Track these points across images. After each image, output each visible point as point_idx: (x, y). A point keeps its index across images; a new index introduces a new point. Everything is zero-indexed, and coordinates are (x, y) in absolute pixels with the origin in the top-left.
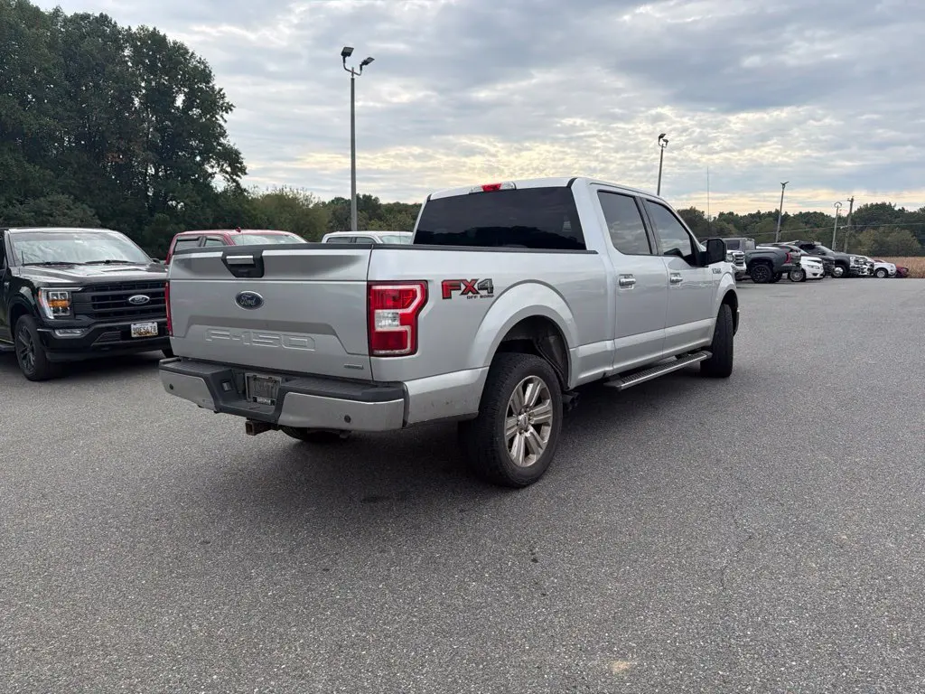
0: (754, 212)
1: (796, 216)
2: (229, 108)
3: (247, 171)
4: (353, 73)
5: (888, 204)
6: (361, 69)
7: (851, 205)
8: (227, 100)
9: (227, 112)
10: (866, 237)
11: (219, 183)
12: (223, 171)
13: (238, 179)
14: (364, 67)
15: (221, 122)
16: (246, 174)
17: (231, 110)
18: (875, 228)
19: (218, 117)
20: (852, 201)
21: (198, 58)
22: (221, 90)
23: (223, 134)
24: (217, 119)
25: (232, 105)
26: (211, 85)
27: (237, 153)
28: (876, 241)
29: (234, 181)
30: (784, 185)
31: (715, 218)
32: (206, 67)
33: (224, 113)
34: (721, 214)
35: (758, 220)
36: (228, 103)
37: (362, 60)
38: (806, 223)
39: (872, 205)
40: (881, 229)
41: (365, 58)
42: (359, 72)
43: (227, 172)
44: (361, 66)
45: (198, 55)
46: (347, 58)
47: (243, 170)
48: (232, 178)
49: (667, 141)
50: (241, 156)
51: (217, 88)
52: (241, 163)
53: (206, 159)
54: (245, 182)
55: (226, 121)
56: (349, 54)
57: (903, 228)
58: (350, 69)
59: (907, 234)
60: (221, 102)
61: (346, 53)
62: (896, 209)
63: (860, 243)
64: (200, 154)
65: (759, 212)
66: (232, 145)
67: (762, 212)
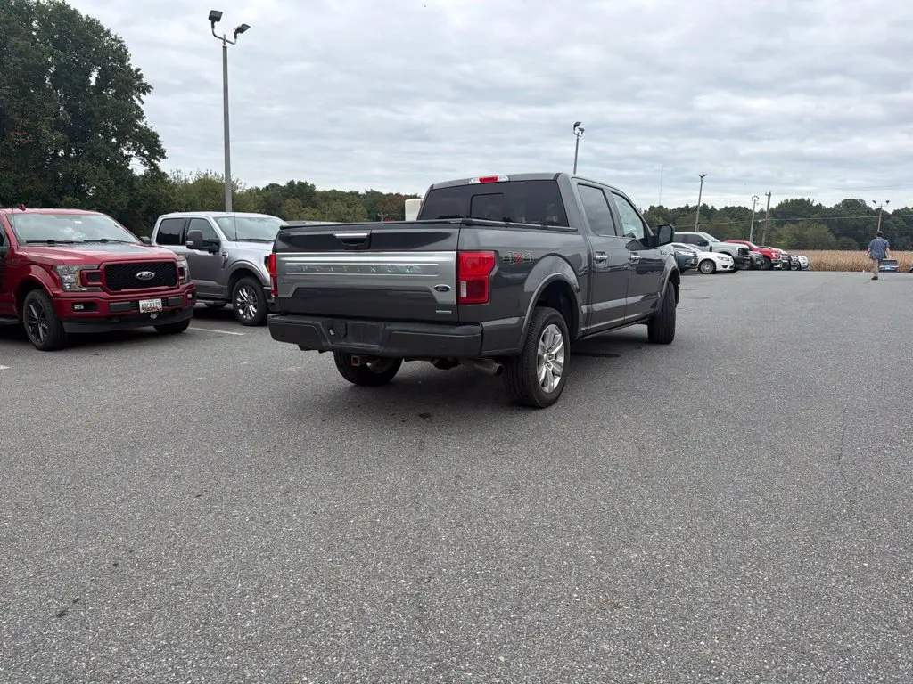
0: (683, 206)
1: (721, 210)
2: (146, 89)
3: (166, 154)
4: (225, 40)
5: (806, 199)
6: (236, 37)
7: (769, 199)
8: (144, 80)
9: (145, 94)
10: (787, 231)
11: (137, 167)
12: (140, 154)
13: (156, 162)
14: (239, 35)
15: (138, 102)
16: (164, 157)
17: (149, 91)
18: (794, 222)
19: (134, 97)
20: (770, 195)
21: (113, 37)
22: (139, 70)
23: (140, 116)
24: (132, 100)
25: (149, 86)
26: (127, 64)
27: (155, 136)
28: (795, 235)
29: (153, 164)
30: (702, 177)
31: (645, 211)
32: (121, 46)
33: (141, 94)
34: (652, 208)
35: (686, 213)
36: (145, 84)
37: (236, 27)
38: (732, 217)
39: (792, 201)
40: (800, 224)
41: (240, 25)
42: (233, 41)
43: (144, 155)
44: (235, 34)
45: (113, 32)
46: (216, 23)
47: (162, 154)
48: (149, 161)
49: (582, 130)
50: (159, 139)
51: (133, 68)
52: (159, 146)
53: (121, 142)
54: (163, 166)
55: (143, 103)
56: (218, 19)
57: (820, 223)
58: (222, 37)
59: (824, 229)
60: (138, 83)
61: (215, 17)
62: (814, 204)
63: (780, 237)
64: (115, 136)
65: (687, 206)
66: (149, 126)
67: (690, 206)
